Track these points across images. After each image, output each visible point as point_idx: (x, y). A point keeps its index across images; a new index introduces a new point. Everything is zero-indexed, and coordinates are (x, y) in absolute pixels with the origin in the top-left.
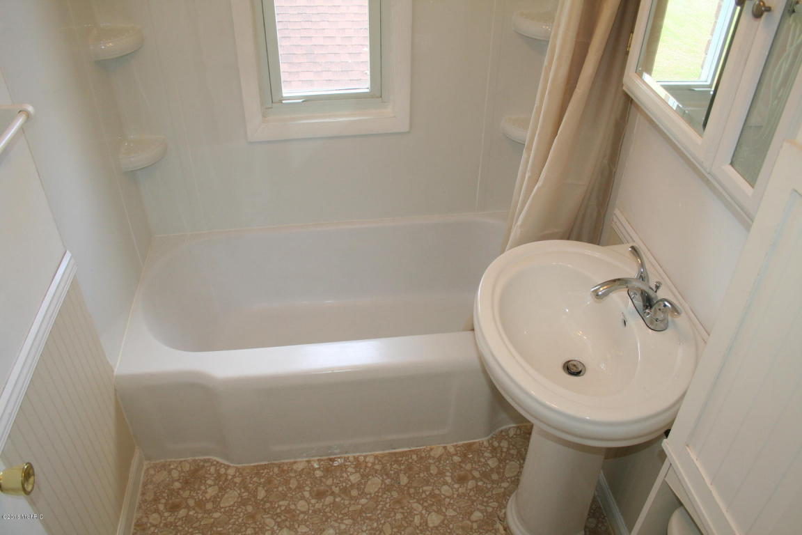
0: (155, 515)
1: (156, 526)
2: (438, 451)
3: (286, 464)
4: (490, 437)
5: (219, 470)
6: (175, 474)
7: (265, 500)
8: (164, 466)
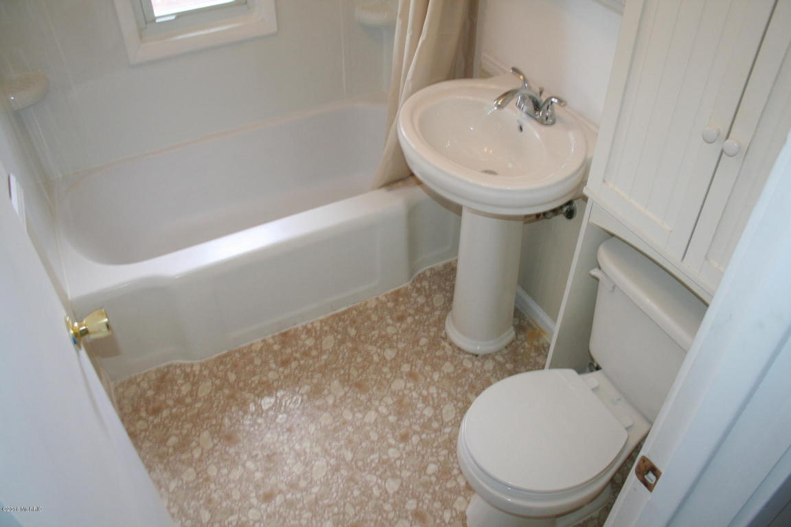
0: (141, 422)
1: (146, 430)
2: (372, 304)
3: (245, 347)
4: (411, 281)
5: (185, 370)
6: (145, 385)
7: (238, 381)
8: (130, 382)
